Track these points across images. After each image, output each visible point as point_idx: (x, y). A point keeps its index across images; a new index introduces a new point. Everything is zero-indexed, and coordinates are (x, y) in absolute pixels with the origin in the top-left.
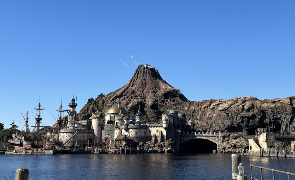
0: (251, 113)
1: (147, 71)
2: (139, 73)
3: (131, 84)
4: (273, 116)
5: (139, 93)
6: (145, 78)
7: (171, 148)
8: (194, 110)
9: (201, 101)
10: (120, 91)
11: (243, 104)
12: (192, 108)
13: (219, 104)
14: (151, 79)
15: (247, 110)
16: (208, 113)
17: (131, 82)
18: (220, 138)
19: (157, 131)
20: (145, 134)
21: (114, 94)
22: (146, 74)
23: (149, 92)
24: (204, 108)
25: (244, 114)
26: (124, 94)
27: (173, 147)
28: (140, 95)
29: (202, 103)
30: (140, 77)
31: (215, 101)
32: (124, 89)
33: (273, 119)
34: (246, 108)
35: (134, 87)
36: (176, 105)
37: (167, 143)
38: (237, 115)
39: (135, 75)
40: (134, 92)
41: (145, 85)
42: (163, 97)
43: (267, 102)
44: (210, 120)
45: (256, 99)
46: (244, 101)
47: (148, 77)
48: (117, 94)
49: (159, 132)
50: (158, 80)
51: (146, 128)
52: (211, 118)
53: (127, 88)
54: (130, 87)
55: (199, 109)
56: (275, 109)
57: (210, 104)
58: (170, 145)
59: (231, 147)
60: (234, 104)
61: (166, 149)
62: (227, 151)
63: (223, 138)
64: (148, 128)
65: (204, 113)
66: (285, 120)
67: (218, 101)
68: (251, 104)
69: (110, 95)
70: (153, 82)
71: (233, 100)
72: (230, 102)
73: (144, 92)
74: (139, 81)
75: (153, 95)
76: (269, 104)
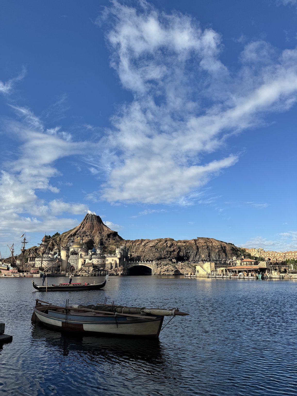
0: (172, 249)
1: (94, 217)
2: (88, 219)
3: (82, 227)
4: (186, 251)
5: (89, 233)
6: (93, 223)
7: (123, 272)
8: (130, 246)
9: (134, 240)
10: (73, 231)
11: (166, 243)
12: (128, 244)
13: (148, 242)
14: (97, 224)
15: (169, 247)
16: (141, 249)
17: (81, 225)
18: (155, 265)
19: (113, 260)
20: (103, 262)
21: (69, 233)
22: (94, 220)
23: (96, 233)
24: (138, 245)
25: (167, 249)
26: (77, 234)
27: (124, 271)
28: (90, 235)
29: (135, 241)
30: (89, 221)
31: (144, 240)
32: (76, 230)
33: (185, 253)
34: (169, 245)
35: (84, 229)
36: (116, 242)
37: (120, 268)
38: (164, 250)
39: (84, 220)
40: (85, 232)
41: (93, 228)
42: (107, 237)
43: (181, 242)
44: (143, 253)
45: (173, 240)
46: (166, 241)
47: (95, 222)
48: (71, 233)
49: (114, 261)
50: (102, 224)
51: (105, 258)
52: (144, 252)
53: (79, 229)
54: (81, 229)
55: (134, 245)
56: (186, 247)
57: (141, 242)
58: (122, 270)
59: (165, 271)
60: (159, 242)
61: (120, 273)
62: (163, 274)
63: (157, 265)
64: (106, 258)
65: (138, 248)
66: (193, 254)
67: (147, 240)
68: (171, 243)
69: (65, 234)
70: (99, 225)
71: (157, 240)
72: (156, 241)
73: (93, 232)
74: (88, 225)
75: (99, 235)
76: (182, 244)
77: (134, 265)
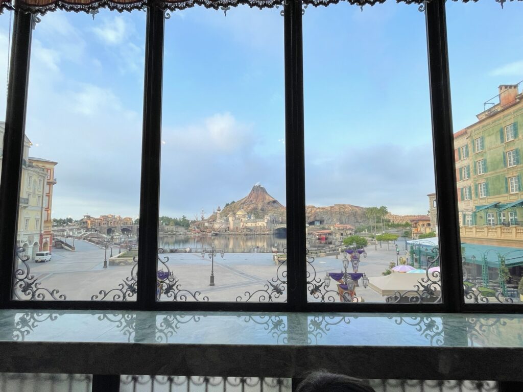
1: (258, 189)
4: (321, 216)
5: (254, 201)
6: (258, 193)
10: (243, 200)
17: (250, 195)
21: (240, 202)
23: (260, 201)
26: (246, 202)
30: (255, 192)
32: (246, 199)
39: (252, 190)
41: (257, 197)
42: (267, 204)
49: (263, 224)
50: (265, 194)
54: (249, 198)
56: (322, 213)
64: (257, 222)
70: (262, 195)
73: (257, 201)
74: (254, 195)
75: (262, 203)
76: (320, 210)
77: (279, 227)
